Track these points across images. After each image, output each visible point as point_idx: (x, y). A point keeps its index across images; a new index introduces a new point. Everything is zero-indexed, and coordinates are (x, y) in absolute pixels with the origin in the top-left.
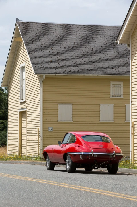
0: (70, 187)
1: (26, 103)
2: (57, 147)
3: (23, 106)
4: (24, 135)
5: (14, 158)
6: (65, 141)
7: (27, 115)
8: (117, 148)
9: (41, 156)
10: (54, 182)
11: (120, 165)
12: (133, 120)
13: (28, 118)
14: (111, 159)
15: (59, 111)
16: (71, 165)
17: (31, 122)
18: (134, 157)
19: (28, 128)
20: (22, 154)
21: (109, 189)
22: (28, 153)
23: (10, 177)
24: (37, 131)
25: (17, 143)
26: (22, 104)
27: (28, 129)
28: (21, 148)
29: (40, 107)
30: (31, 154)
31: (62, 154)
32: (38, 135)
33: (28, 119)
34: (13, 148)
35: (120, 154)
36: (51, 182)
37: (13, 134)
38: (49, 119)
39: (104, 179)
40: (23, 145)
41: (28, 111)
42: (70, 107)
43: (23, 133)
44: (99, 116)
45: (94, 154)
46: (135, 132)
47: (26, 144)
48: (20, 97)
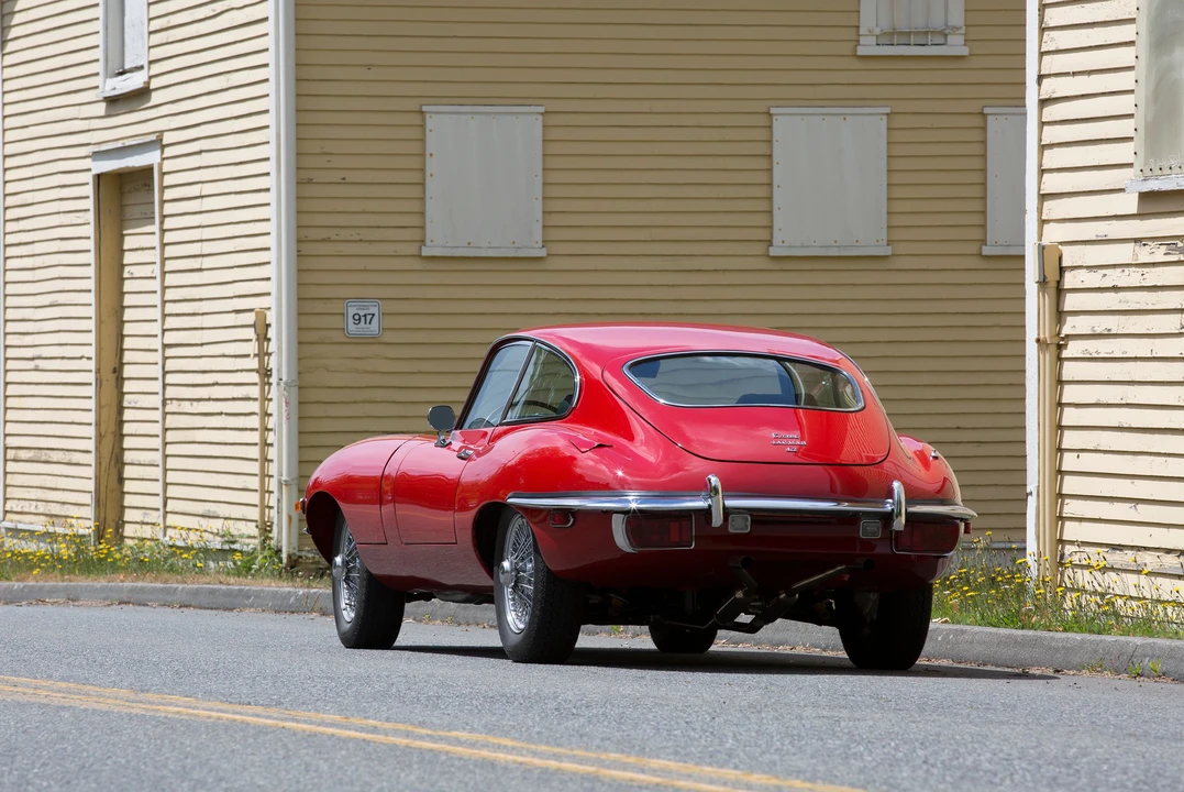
0: (537, 761)
1: (156, 98)
2: (420, 455)
3: (130, 127)
4: (140, 367)
5: (54, 564)
6: (488, 408)
7: (163, 202)
8: (922, 456)
9: (287, 534)
10: (401, 727)
11: (942, 604)
12: (1054, 234)
13: (169, 223)
14: (868, 544)
15: (432, 166)
16: (534, 600)
17: (195, 263)
18: (1061, 541)
19: (170, 308)
20: (120, 524)
21: (862, 771)
22: (171, 520)
23: (33, 700)
24: (250, 333)
25: (85, 438)
26: (119, 108)
27: (171, 322)
28: (114, 477)
29: (270, 134)
30: (205, 524)
31: (464, 508)
32: (254, 363)
33: (169, 237)
34: (50, 482)
35: (943, 502)
36: (375, 730)
37: (42, 364)
38: (345, 234)
39: (815, 705)
40: (128, 457)
41: (168, 165)
42: (521, 132)
43: (128, 356)
44: (763, 206)
45: (725, 508)
46: (1066, 330)
47: (157, 443)
48: (98, 54)
